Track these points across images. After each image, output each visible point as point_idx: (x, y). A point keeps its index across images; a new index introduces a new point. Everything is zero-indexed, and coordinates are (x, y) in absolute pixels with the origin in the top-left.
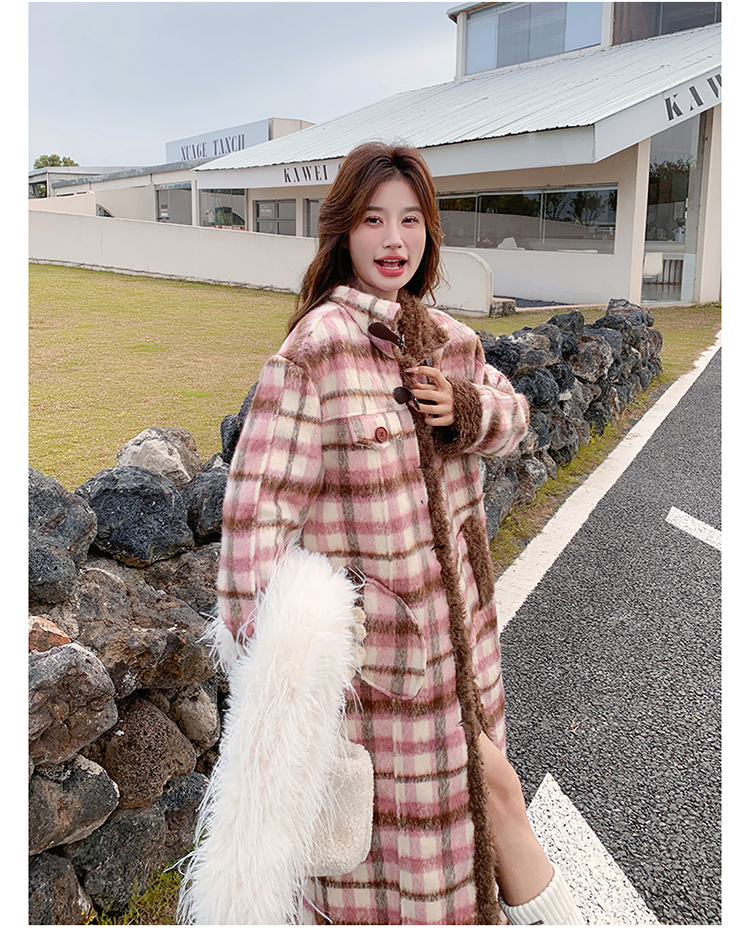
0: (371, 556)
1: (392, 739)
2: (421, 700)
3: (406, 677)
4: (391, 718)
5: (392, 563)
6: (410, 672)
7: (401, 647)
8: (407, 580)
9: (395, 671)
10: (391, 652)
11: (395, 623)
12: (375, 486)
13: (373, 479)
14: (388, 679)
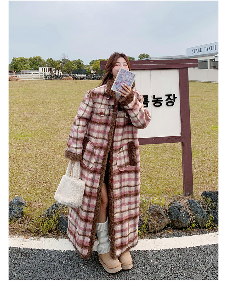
0: (92, 136)
1: (85, 176)
2: (91, 170)
3: (90, 164)
4: (85, 171)
5: (95, 139)
6: (91, 163)
7: (91, 157)
8: (97, 143)
9: (88, 162)
10: (89, 157)
11: (91, 152)
12: (97, 122)
13: (97, 121)
14: (87, 163)
